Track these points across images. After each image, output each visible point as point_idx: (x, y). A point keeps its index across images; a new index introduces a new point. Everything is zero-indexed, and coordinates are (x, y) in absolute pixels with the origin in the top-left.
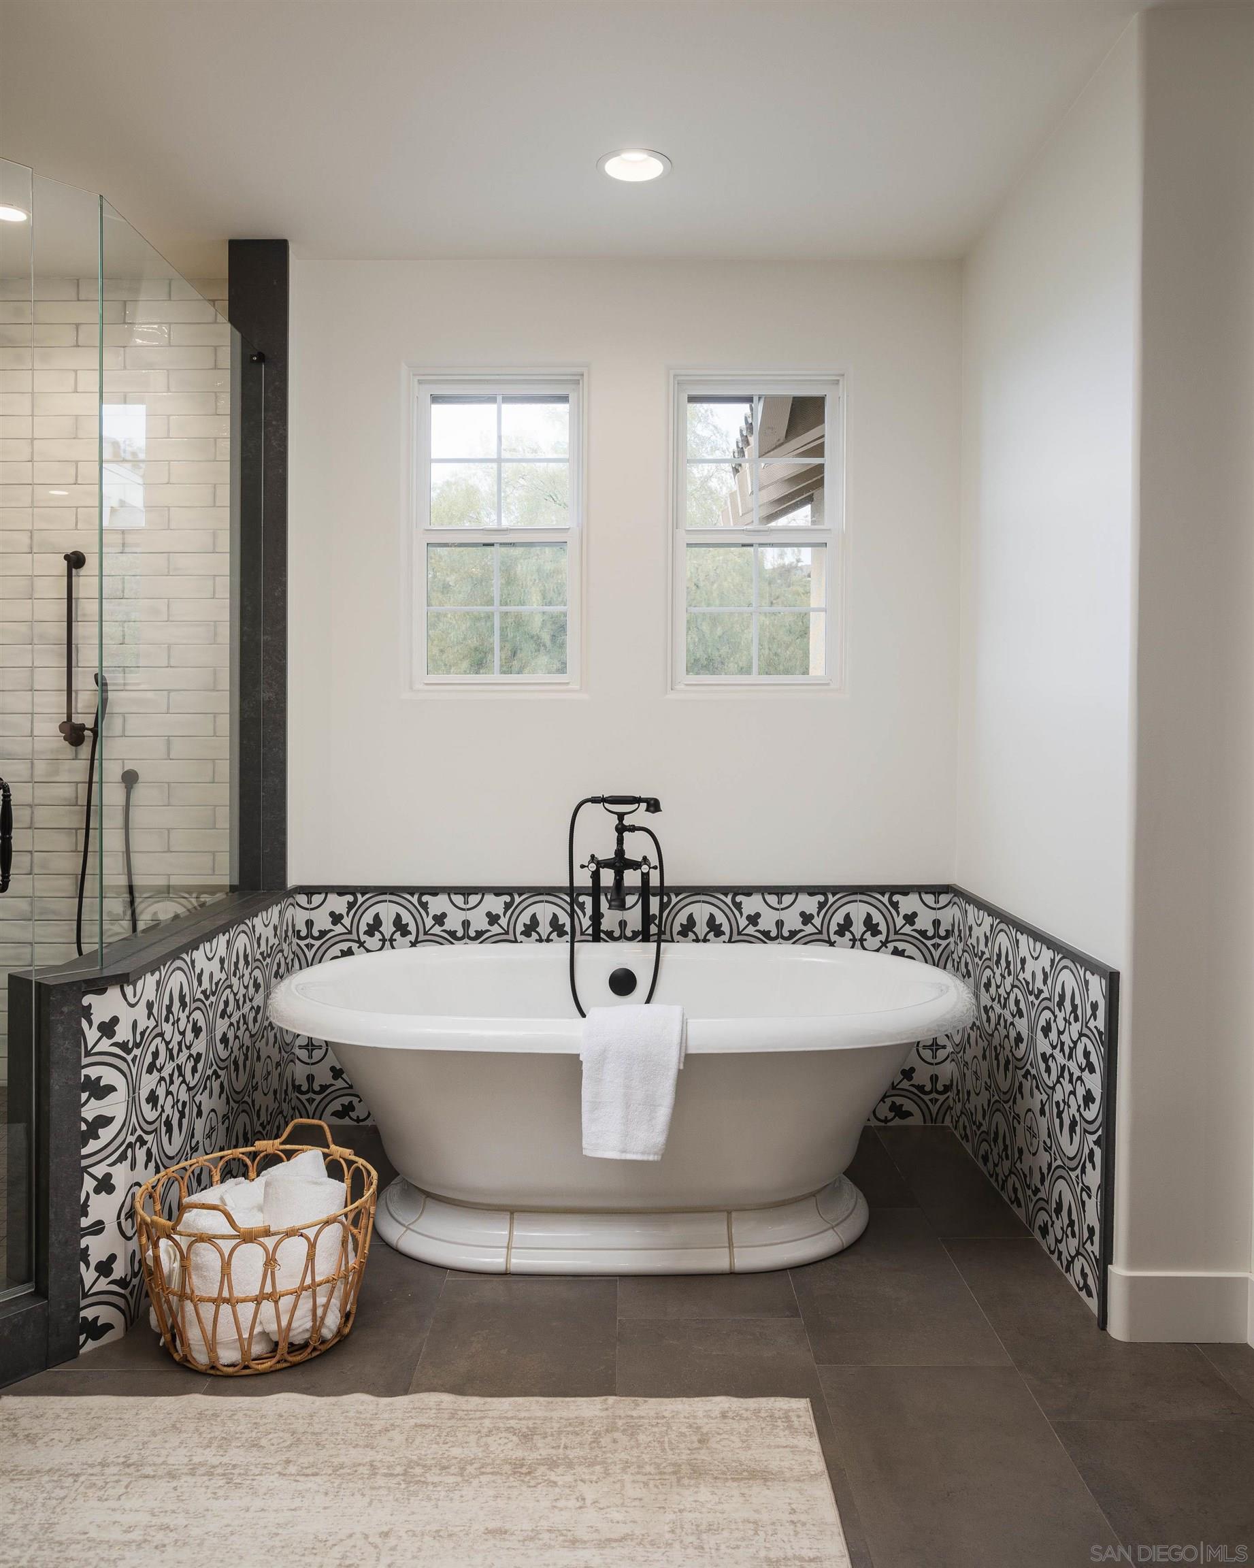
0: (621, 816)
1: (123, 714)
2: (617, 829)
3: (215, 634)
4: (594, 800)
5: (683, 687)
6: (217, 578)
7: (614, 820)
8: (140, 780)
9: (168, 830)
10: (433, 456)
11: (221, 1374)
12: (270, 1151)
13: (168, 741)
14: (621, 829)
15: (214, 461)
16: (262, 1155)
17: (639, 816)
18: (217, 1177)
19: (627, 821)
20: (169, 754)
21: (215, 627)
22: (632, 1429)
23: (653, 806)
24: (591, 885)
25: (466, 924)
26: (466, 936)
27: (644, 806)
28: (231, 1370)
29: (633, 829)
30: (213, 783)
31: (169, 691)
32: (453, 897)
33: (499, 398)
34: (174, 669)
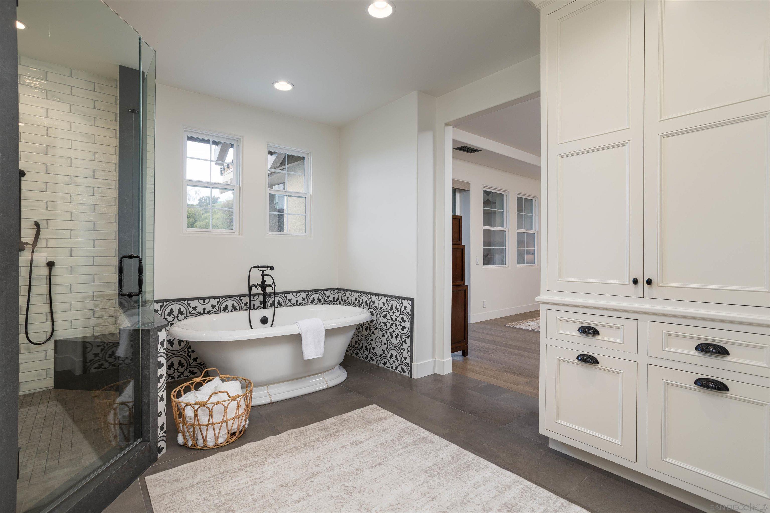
0: (263, 272)
1: (47, 239)
2: (262, 275)
3: (94, 209)
4: (255, 267)
5: (268, 235)
6: (95, 188)
7: (261, 273)
8: (56, 265)
9: (71, 284)
10: (187, 156)
11: (209, 448)
12: (198, 381)
13: (71, 250)
14: (263, 275)
15: (94, 143)
16: (195, 383)
17: (268, 272)
18: (183, 393)
19: (265, 273)
20: (71, 254)
21: (94, 207)
22: (347, 420)
23: (272, 268)
24: (248, 294)
25: (204, 309)
26: (204, 313)
27: (269, 268)
28: (222, 444)
29: (266, 275)
30: (93, 265)
31: (71, 230)
32: (199, 300)
33: (211, 142)
34: (74, 222)
